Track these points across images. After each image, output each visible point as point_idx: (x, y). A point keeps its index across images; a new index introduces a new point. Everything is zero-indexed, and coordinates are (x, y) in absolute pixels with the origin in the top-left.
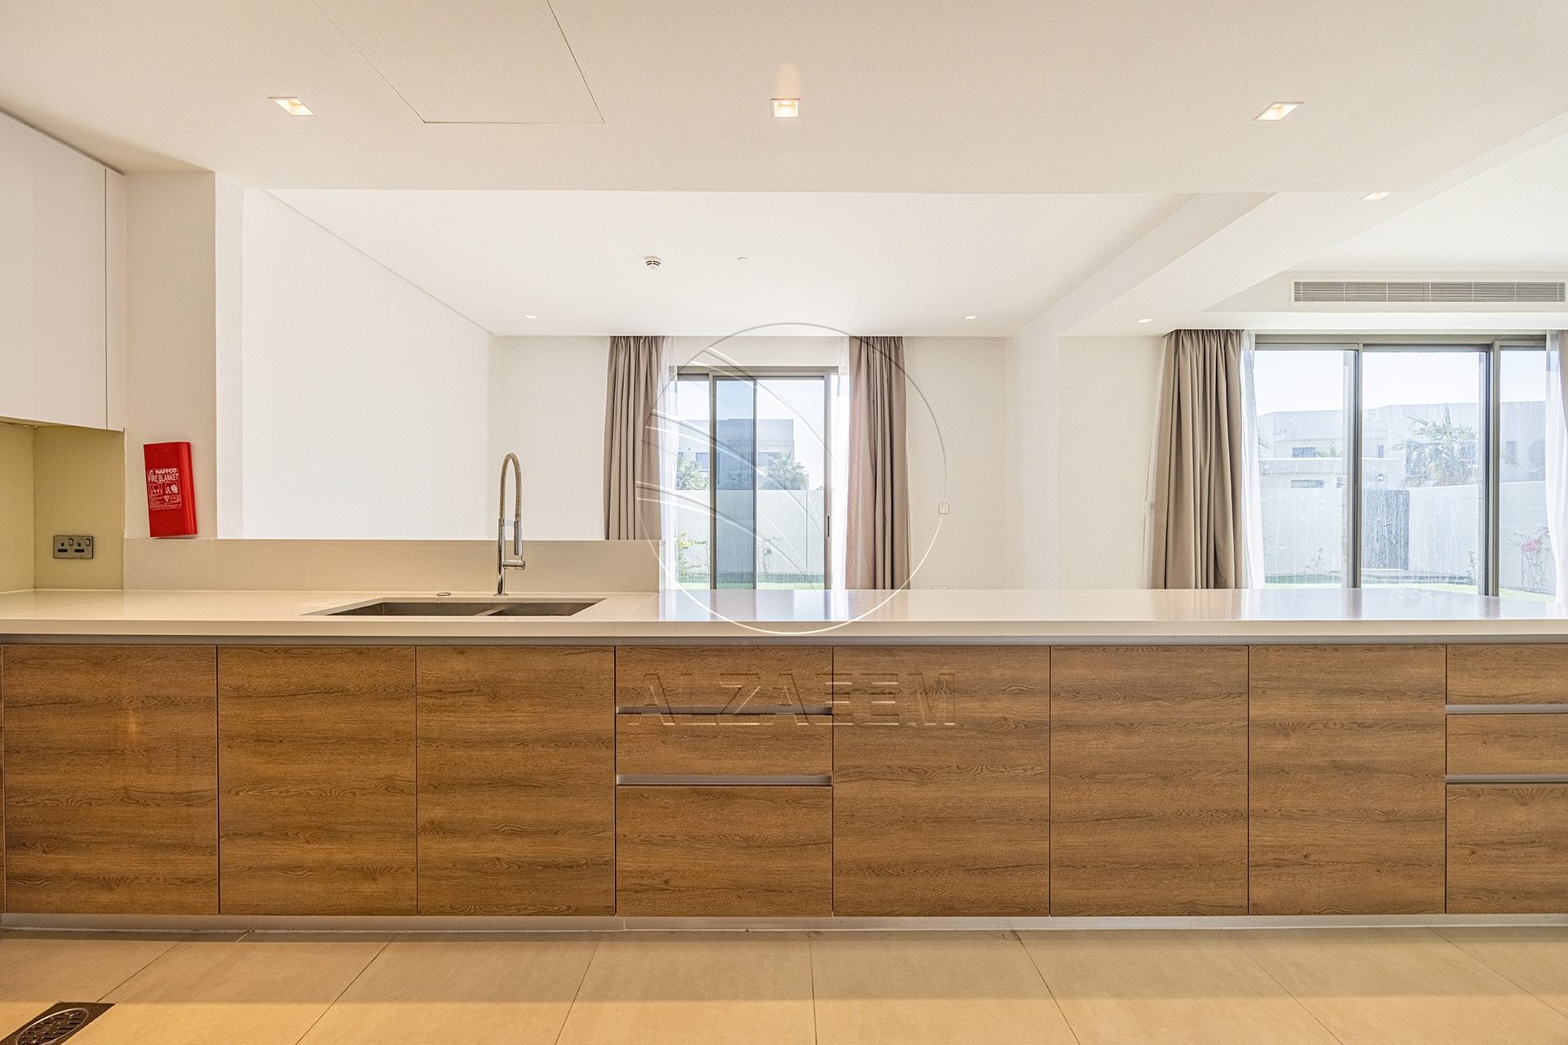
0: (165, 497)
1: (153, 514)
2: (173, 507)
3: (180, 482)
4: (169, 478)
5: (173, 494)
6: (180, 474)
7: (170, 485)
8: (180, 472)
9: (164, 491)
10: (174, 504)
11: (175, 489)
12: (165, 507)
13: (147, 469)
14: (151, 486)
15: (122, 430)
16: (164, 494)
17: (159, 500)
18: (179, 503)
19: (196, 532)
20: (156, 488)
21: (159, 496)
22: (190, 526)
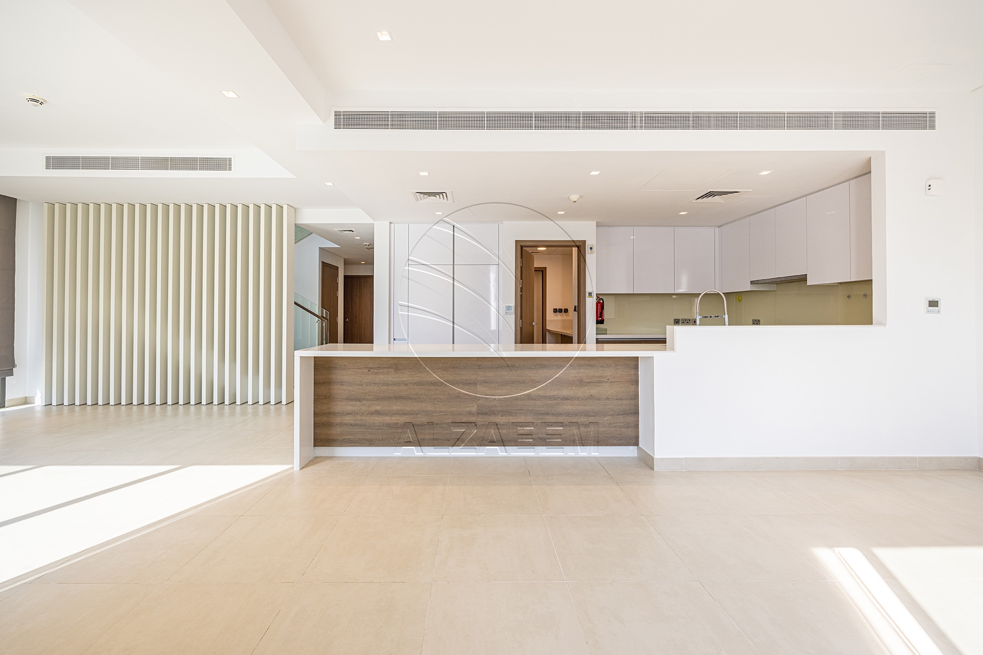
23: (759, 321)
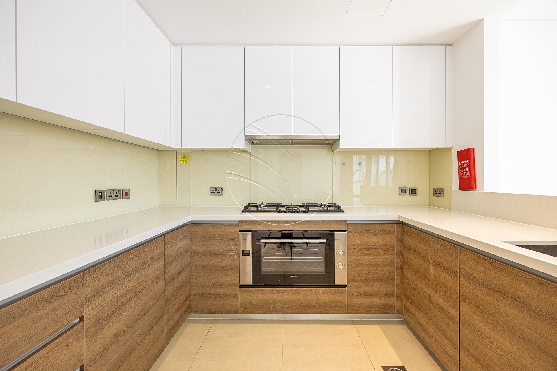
0: (464, 173)
1: (460, 180)
2: (467, 177)
3: (469, 166)
4: (466, 164)
5: (466, 171)
6: (469, 163)
7: (465, 167)
8: (470, 162)
9: (464, 170)
10: (467, 175)
11: (467, 169)
12: (464, 177)
13: (458, 161)
14: (460, 168)
15: (451, 147)
16: (464, 171)
17: (462, 174)
18: (469, 175)
19: (476, 188)
20: (461, 169)
21: (462, 172)
22: (474, 186)
23: (222, 189)
